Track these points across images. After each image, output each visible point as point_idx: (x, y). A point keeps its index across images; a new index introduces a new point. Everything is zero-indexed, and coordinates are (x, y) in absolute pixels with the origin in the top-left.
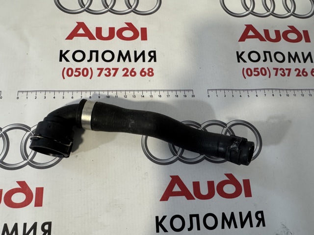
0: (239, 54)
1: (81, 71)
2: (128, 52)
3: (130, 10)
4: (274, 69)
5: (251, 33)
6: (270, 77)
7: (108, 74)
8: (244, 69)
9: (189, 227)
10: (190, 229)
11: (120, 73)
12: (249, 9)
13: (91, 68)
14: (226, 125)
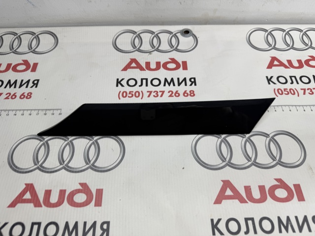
0: (269, 78)
1: (134, 93)
2: (172, 80)
3: (172, 49)
4: (301, 89)
5: (276, 63)
6: (298, 96)
7: (156, 95)
8: (275, 89)
9: (245, 230)
10: (247, 232)
11: (166, 94)
12: (271, 45)
13: (142, 91)
14: (268, 135)
